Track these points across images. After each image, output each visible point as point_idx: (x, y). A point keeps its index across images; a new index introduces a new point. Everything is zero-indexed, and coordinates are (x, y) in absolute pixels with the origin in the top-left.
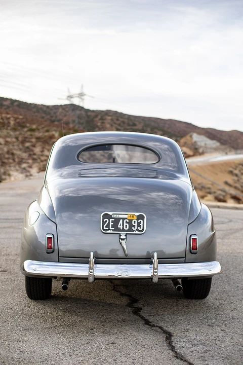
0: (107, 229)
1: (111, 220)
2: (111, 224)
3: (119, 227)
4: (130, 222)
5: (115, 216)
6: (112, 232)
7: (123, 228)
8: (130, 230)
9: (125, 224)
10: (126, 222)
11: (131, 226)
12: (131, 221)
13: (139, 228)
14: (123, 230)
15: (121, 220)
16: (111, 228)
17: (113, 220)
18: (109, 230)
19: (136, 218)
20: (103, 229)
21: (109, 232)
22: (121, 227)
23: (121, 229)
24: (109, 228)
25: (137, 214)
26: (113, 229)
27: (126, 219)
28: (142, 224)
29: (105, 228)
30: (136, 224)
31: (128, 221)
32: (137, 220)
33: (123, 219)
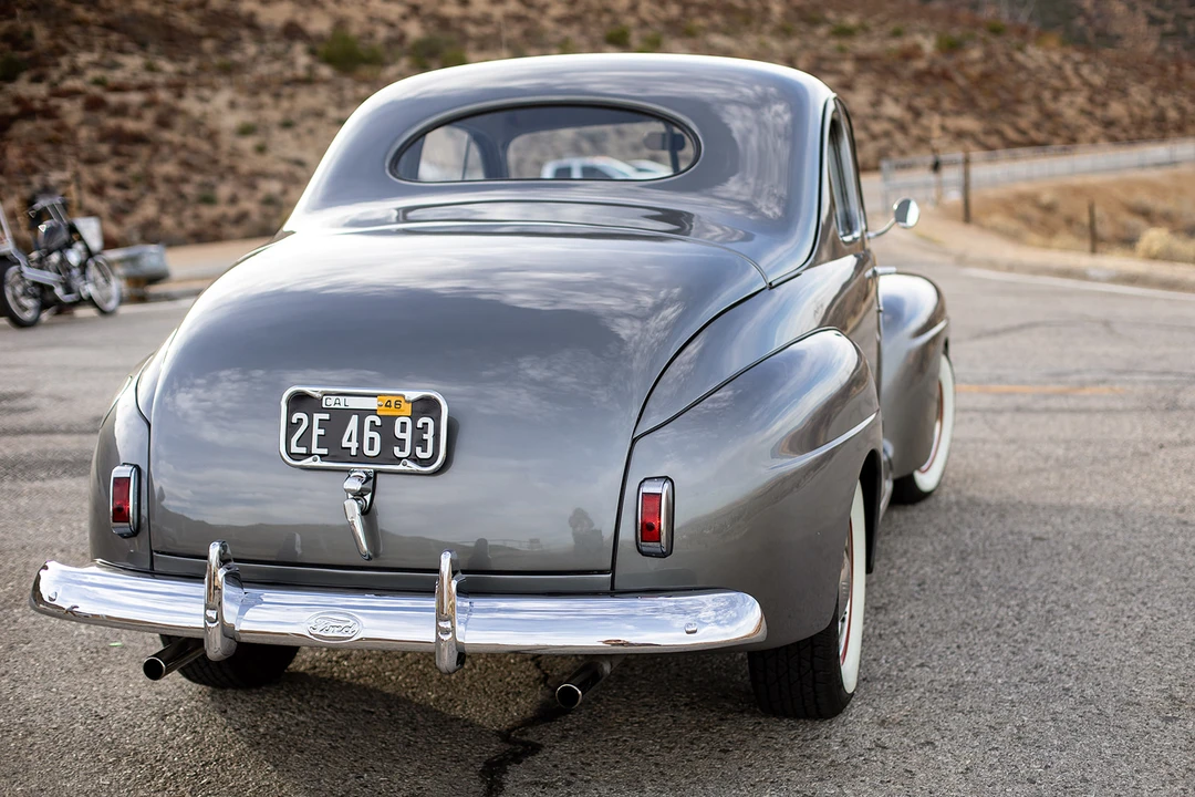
0: (303, 450)
1: (317, 417)
2: (317, 432)
3: (345, 444)
4: (386, 427)
5: (330, 402)
6: (319, 463)
7: (360, 449)
8: (387, 456)
9: (368, 434)
10: (373, 426)
11: (390, 440)
12: (388, 421)
13: (419, 449)
14: (361, 458)
15: (355, 418)
16: (315, 450)
17: (326, 416)
18: (309, 454)
19: (407, 409)
20: (290, 455)
21: (308, 462)
22: (354, 445)
23: (354, 452)
24: (309, 447)
25: (413, 395)
26: (325, 451)
27: (373, 412)
28: (429, 436)
29: (295, 449)
30: (407, 436)
31: (378, 423)
32: (414, 419)
33: (362, 413)
